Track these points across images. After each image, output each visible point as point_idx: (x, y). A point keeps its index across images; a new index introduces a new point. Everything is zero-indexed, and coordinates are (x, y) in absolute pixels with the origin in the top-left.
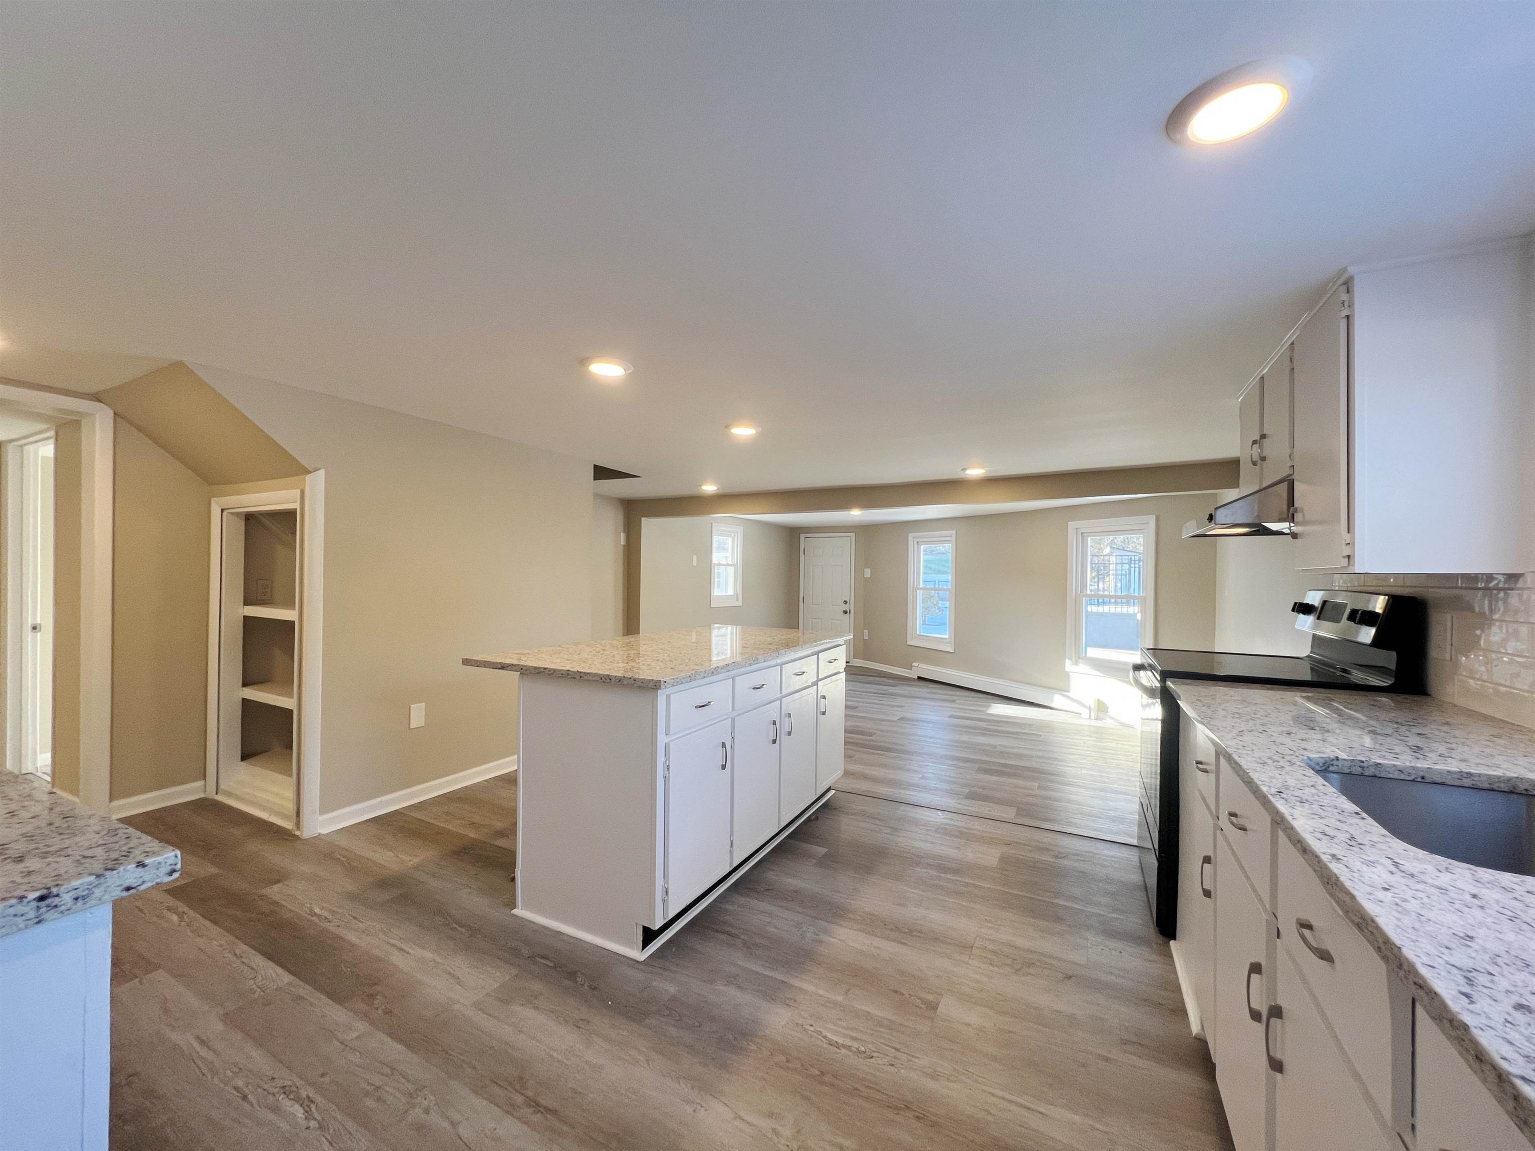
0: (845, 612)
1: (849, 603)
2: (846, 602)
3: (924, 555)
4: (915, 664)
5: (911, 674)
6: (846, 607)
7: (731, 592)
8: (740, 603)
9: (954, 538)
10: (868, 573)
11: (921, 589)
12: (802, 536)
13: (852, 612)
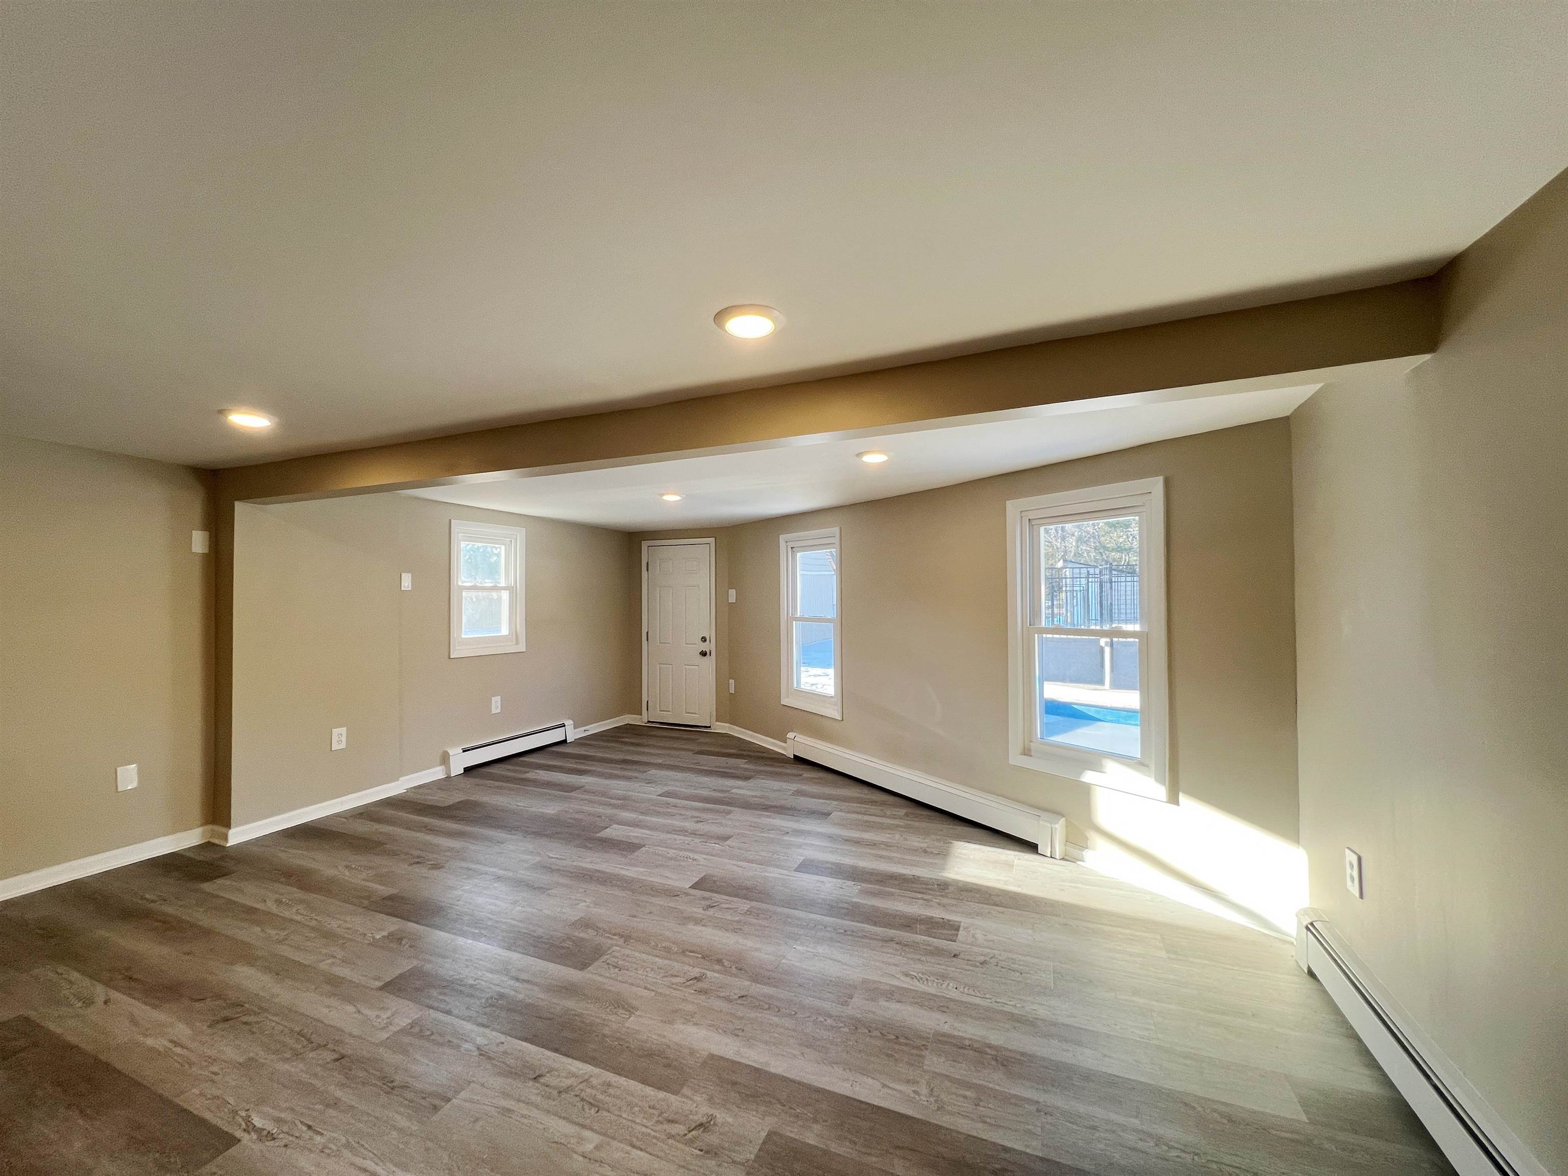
0: (704, 654)
1: (708, 640)
2: (704, 639)
3: (801, 570)
4: (790, 735)
5: (784, 749)
6: (704, 647)
7: (505, 631)
8: (522, 648)
9: (836, 540)
10: (732, 595)
11: (797, 619)
12: (645, 545)
13: (713, 653)
